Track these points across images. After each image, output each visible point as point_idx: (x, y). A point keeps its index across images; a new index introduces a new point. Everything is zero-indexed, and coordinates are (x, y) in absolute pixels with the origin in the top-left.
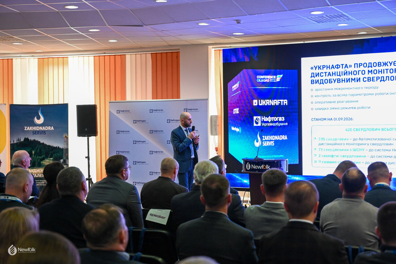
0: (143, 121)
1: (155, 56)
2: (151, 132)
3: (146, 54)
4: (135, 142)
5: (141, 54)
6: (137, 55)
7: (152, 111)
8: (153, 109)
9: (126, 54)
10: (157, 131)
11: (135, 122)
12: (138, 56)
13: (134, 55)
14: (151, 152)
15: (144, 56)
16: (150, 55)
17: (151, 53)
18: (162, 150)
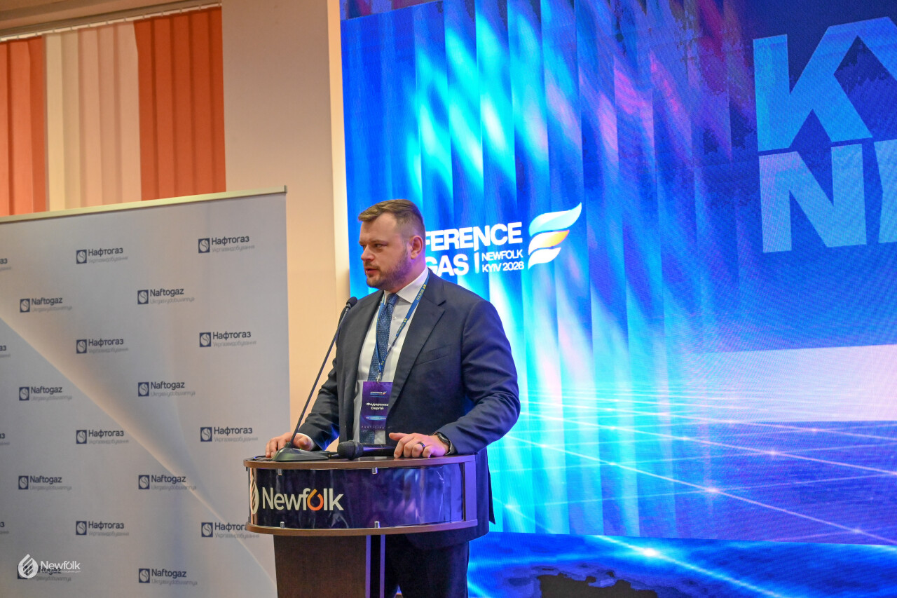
0: (54, 301)
1: (147, 31)
2: (83, 346)
3: (115, 25)
4: (26, 393)
5: (98, 28)
6: (86, 34)
7: (83, 256)
8: (88, 247)
9: (45, 35)
10: (100, 343)
11: (26, 305)
12: (89, 37)
13: (76, 36)
14: (83, 436)
15: (108, 34)
16: (132, 27)
17: (136, 22)
18: (121, 425)
